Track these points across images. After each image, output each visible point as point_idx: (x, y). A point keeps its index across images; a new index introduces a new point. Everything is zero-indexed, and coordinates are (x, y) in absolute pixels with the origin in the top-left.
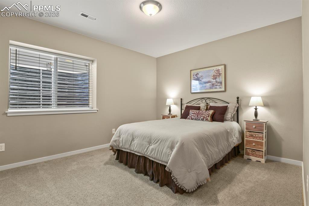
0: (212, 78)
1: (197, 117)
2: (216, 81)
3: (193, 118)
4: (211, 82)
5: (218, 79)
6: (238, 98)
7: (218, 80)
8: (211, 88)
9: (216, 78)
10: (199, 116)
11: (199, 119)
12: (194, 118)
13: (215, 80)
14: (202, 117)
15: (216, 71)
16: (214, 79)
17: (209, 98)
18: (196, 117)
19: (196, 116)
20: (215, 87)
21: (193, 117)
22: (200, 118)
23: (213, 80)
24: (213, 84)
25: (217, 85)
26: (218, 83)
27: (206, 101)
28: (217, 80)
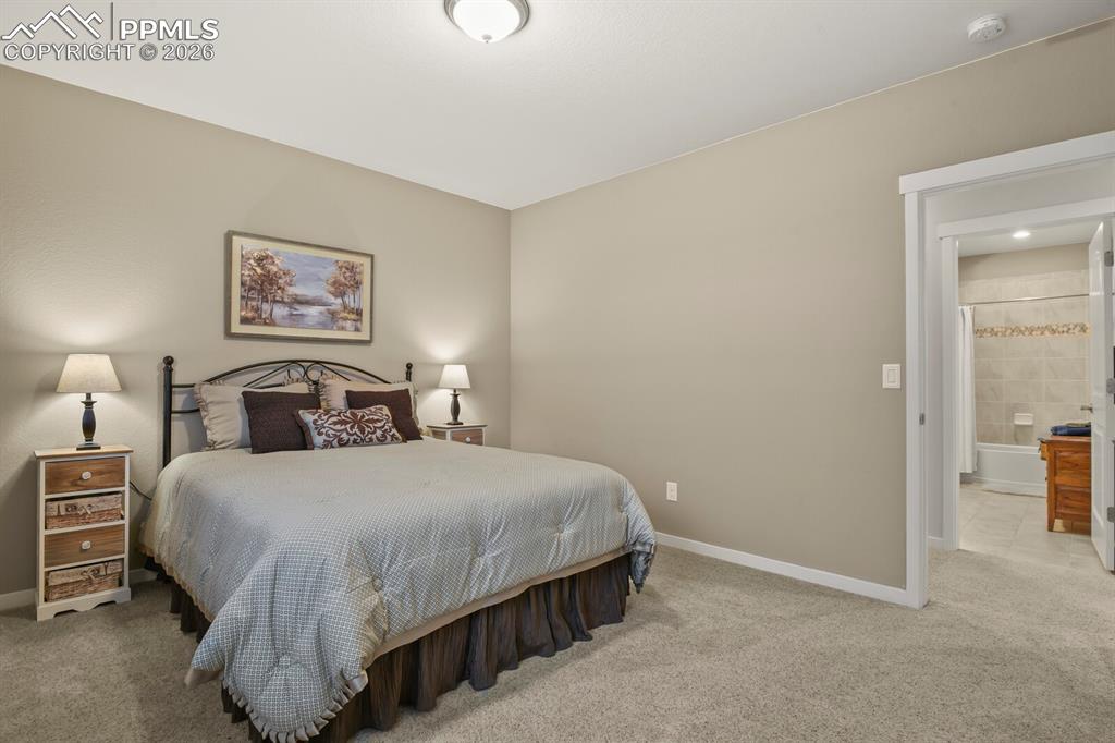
0: (332, 289)
1: (363, 431)
2: (345, 307)
3: (349, 440)
4: (324, 305)
5: (352, 297)
6: (409, 366)
7: (349, 299)
8: (324, 326)
9: (342, 295)
10: (367, 430)
11: (371, 440)
12: (352, 438)
13: (339, 301)
14: (379, 433)
15: (344, 270)
16: (336, 297)
17: (318, 362)
18: (359, 433)
19: (356, 430)
20: (340, 323)
21: (344, 435)
22: (374, 436)
23: (332, 299)
24: (333, 314)
25: (345, 319)
26: (351, 311)
27: (306, 373)
28: (346, 299)
